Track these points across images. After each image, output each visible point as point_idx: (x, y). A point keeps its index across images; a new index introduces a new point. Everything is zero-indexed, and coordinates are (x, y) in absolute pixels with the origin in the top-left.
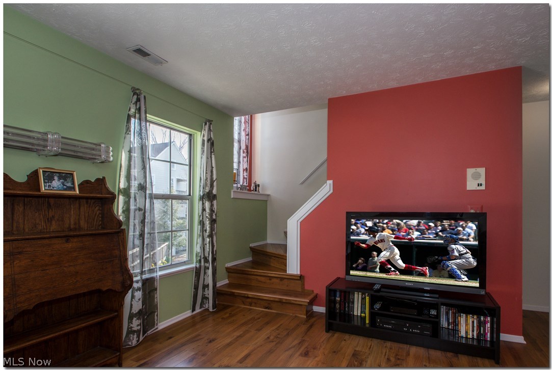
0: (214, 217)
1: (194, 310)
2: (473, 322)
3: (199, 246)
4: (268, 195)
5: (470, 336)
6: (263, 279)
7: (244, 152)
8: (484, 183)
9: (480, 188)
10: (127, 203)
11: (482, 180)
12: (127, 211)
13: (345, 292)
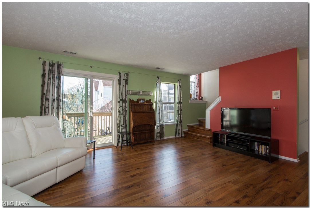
0: (181, 109)
1: (176, 136)
2: (264, 148)
3: (177, 117)
4: (207, 101)
5: (263, 153)
6: (198, 130)
7: (196, 86)
8: (279, 96)
9: (278, 98)
10: (156, 105)
11: (279, 95)
12: (156, 107)
13: (222, 135)
